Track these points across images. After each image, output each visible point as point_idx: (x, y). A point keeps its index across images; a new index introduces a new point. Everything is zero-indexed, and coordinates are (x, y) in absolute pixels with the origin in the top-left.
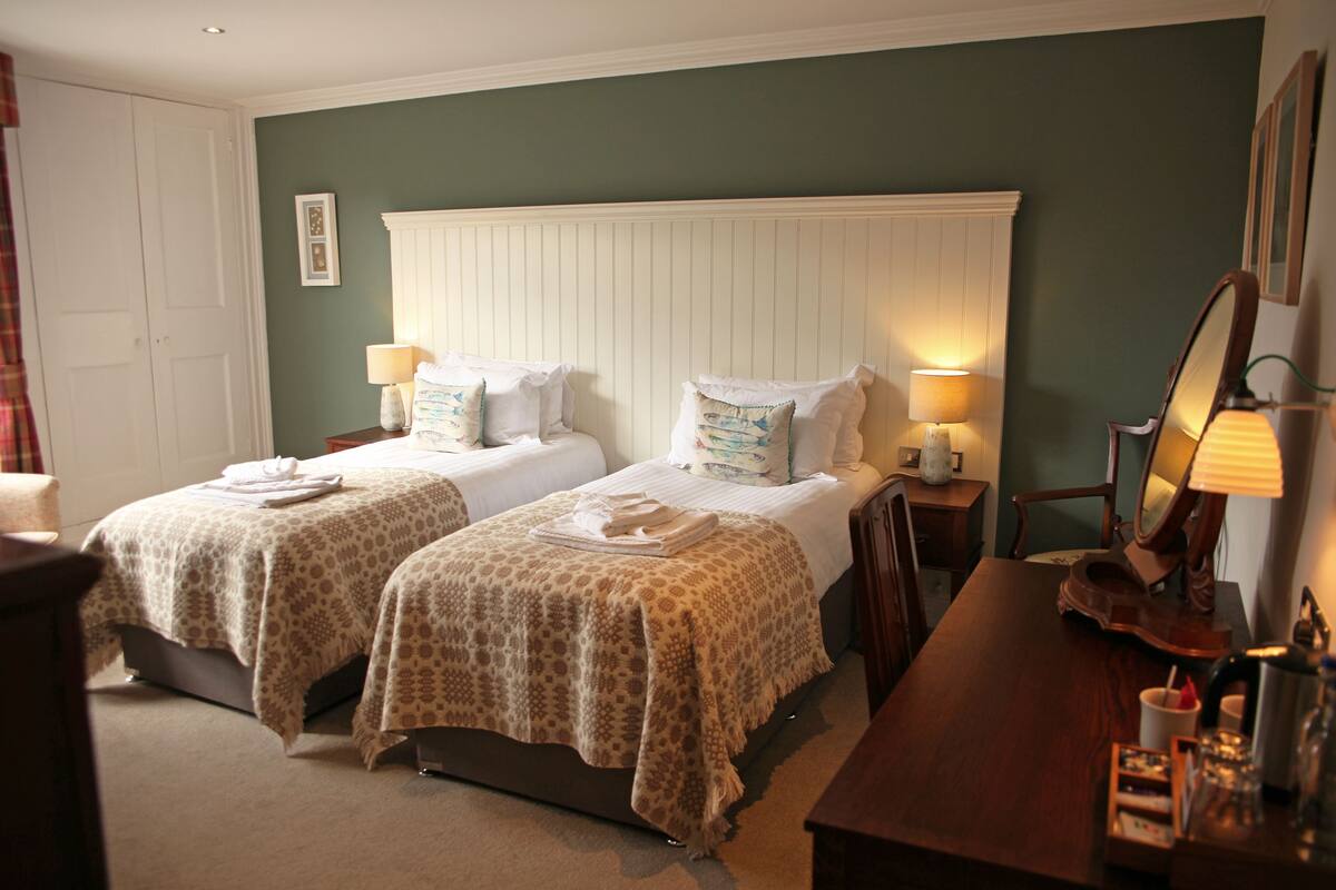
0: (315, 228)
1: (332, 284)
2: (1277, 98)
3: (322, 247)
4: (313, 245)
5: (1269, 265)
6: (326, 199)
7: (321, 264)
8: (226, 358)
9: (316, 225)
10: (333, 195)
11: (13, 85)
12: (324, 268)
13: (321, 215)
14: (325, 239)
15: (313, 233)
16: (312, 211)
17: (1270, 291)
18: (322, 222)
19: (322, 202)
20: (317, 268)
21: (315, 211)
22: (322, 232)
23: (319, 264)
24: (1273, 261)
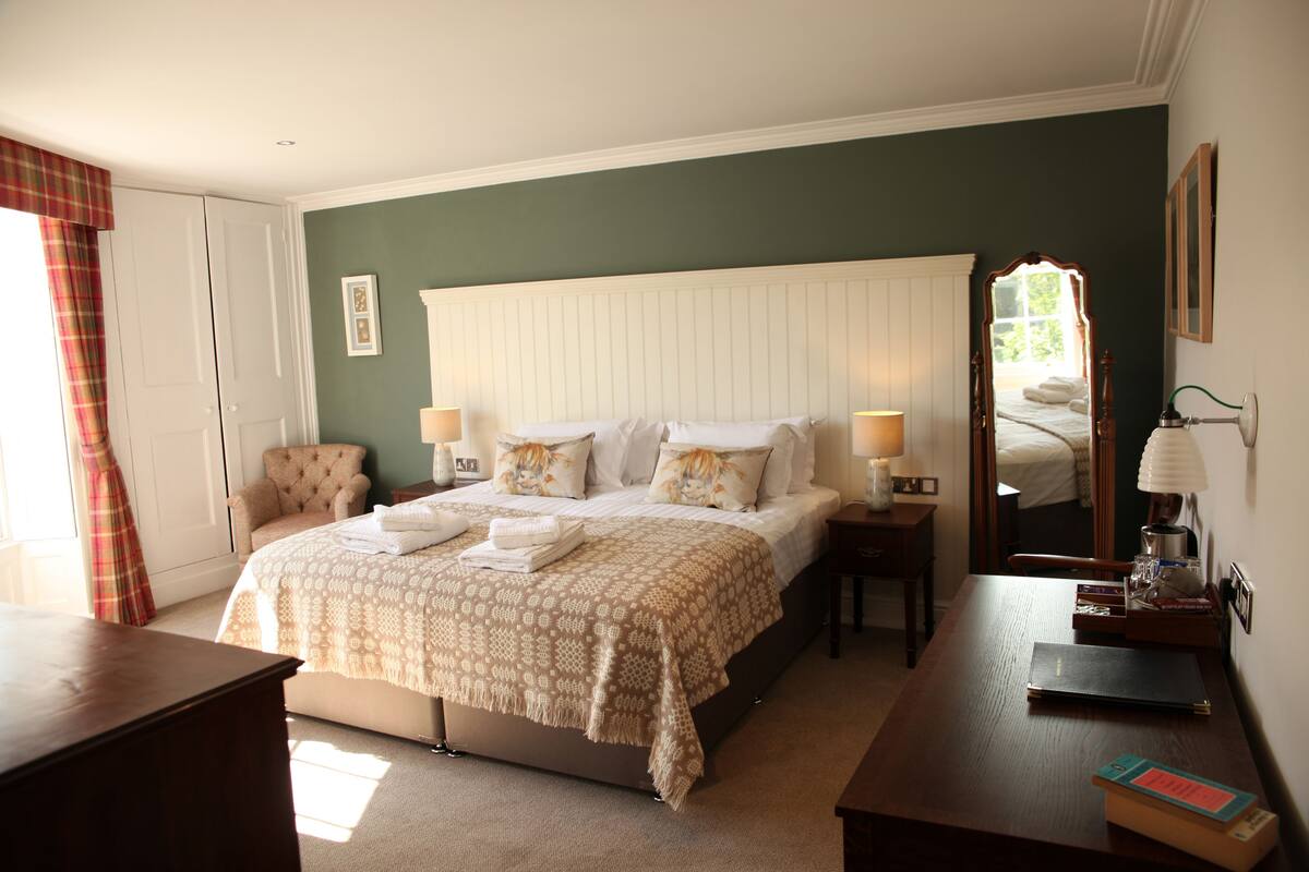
0: (360, 305)
1: (376, 354)
2: (1183, 176)
3: (366, 321)
4: (358, 320)
5: (1187, 310)
6: (368, 280)
7: (365, 336)
8: (283, 421)
9: (360, 303)
10: (375, 277)
11: (110, 194)
12: (368, 340)
13: (364, 294)
14: (368, 315)
15: (358, 310)
16: (356, 290)
17: (1190, 331)
18: (365, 300)
19: (365, 283)
20: (361, 340)
21: (358, 291)
22: (365, 309)
23: (363, 335)
24: (1190, 307)
